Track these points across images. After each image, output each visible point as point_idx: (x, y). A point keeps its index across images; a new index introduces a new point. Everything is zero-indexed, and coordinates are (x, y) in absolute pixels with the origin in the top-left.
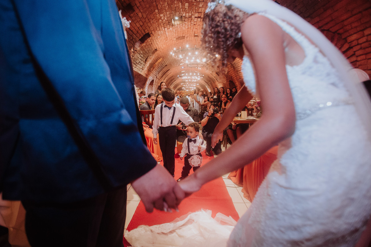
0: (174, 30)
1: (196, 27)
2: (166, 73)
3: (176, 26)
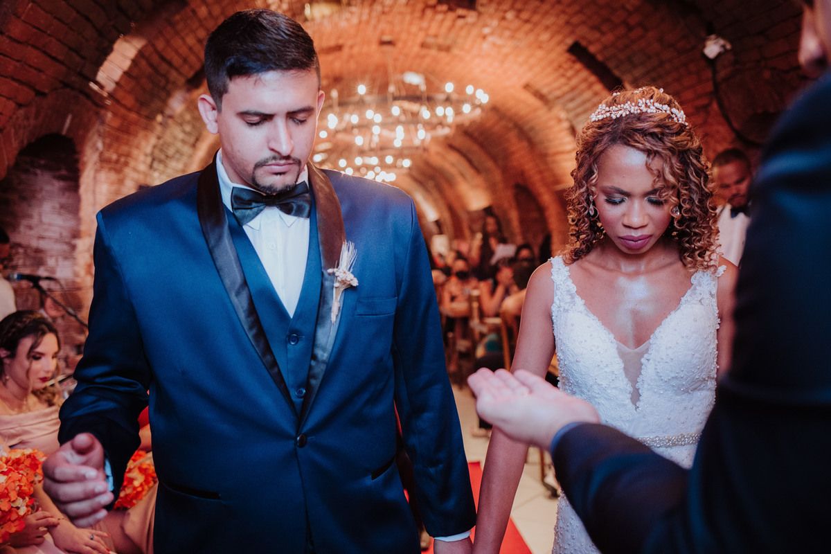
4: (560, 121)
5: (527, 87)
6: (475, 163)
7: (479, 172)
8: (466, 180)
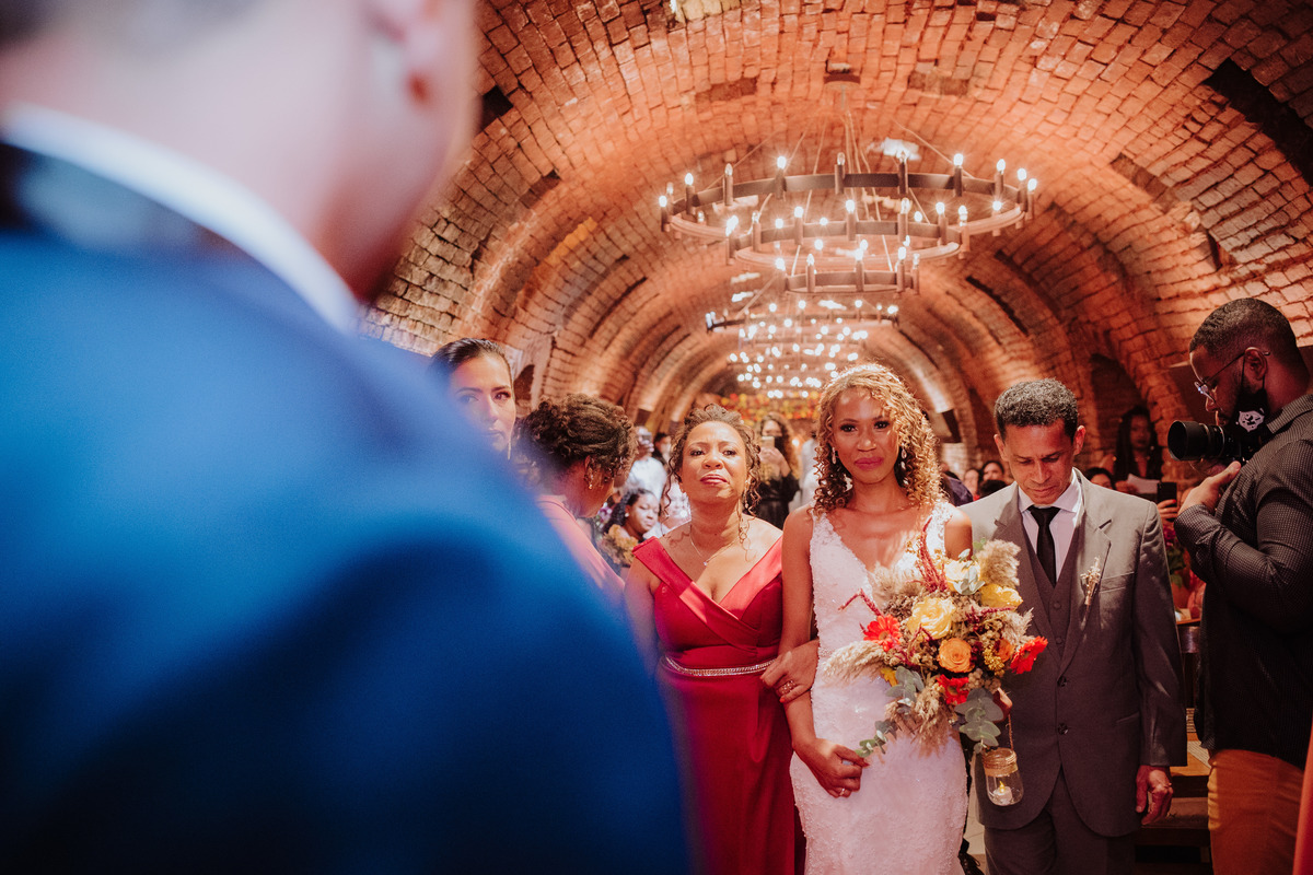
0: (682, 51)
1: (842, 25)
2: (618, 302)
3: (698, 25)
4: (1187, 231)
5: (1118, 161)
6: (1017, 313)
7: (1024, 330)
8: (1000, 344)
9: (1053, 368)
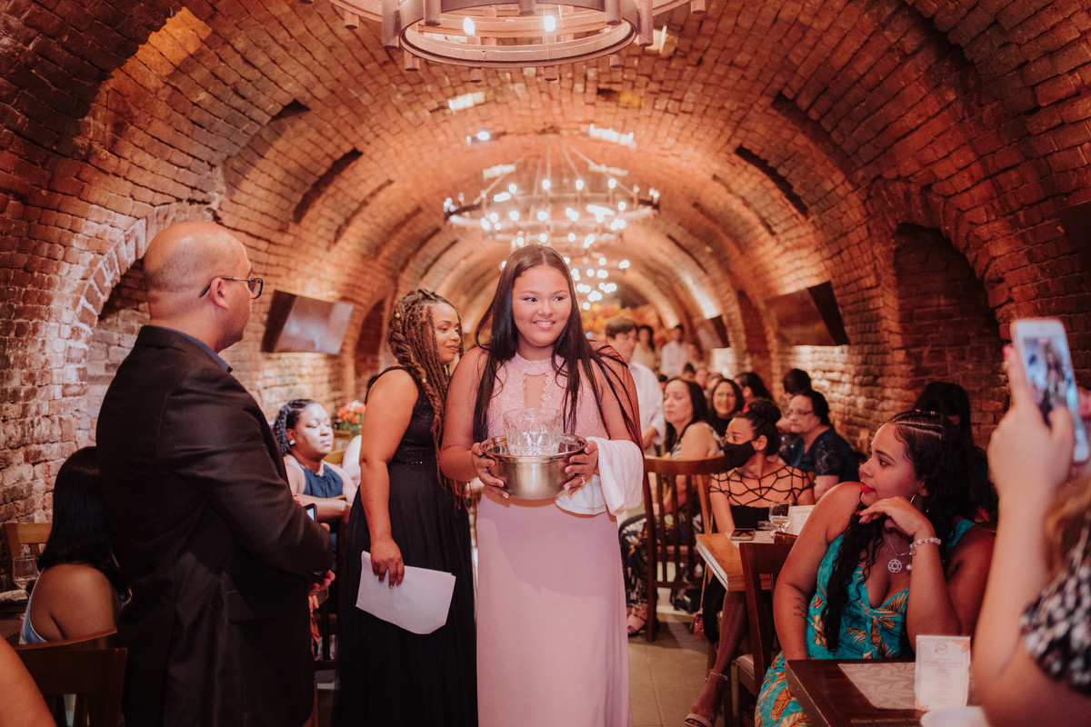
2: (325, 180)
6: (796, 189)
7: (803, 210)
8: (773, 234)
9: (840, 252)
